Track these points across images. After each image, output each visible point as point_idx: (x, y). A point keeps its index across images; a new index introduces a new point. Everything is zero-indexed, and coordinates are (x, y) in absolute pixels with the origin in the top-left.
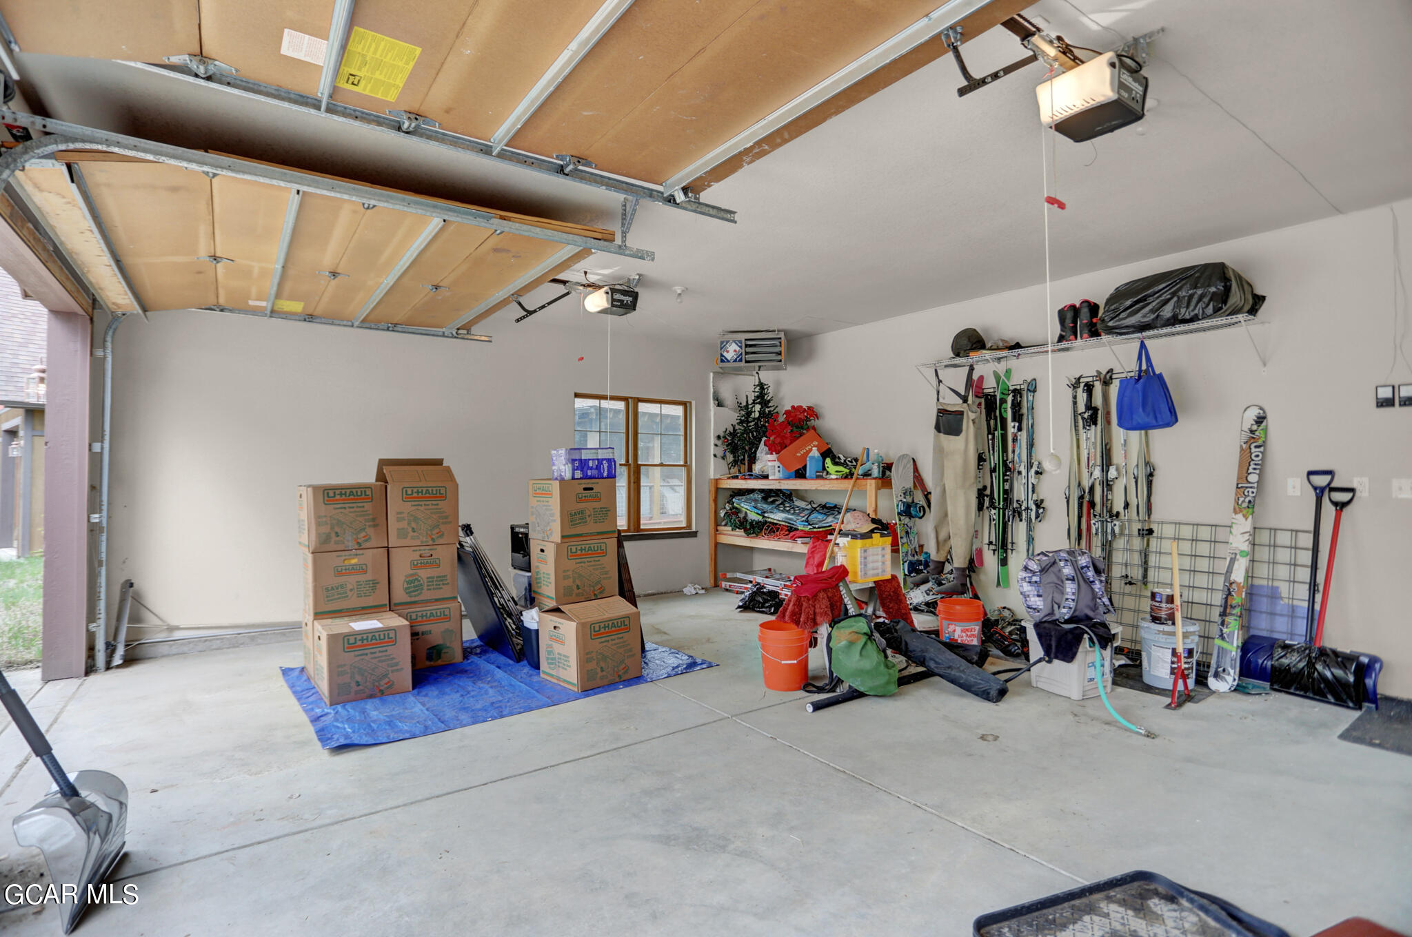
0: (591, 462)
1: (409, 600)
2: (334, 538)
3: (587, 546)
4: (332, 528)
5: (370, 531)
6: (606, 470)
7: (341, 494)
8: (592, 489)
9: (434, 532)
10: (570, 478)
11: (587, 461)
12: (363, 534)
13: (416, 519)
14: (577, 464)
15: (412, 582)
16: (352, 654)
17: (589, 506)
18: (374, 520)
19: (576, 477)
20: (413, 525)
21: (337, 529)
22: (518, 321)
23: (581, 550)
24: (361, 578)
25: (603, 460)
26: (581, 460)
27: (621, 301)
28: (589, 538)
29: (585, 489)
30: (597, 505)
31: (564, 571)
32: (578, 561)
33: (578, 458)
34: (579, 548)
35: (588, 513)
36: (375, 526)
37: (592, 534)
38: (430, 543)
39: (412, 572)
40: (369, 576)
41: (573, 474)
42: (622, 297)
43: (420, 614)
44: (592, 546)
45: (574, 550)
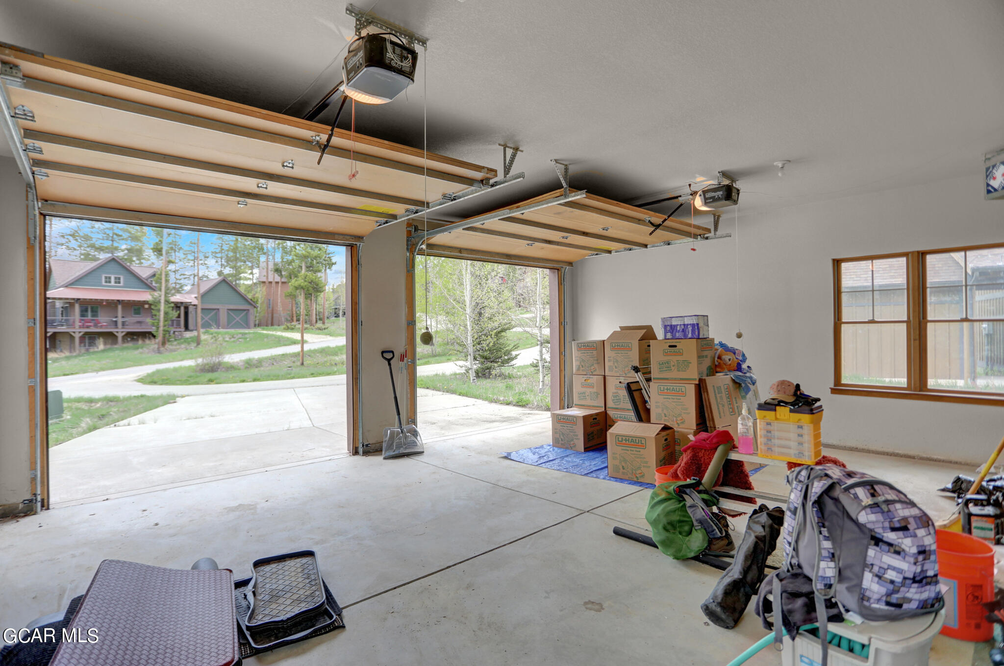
0: (679, 326)
1: (614, 406)
2: (581, 368)
3: (672, 387)
4: (580, 363)
5: (596, 366)
6: (690, 332)
7: (584, 346)
8: (675, 346)
9: (626, 369)
10: (664, 338)
11: (676, 326)
12: (593, 367)
13: (617, 361)
14: (668, 328)
15: (616, 396)
16: (560, 425)
17: (674, 359)
18: (597, 360)
19: (667, 338)
20: (616, 364)
21: (582, 364)
22: (651, 234)
23: (667, 389)
24: (591, 390)
25: (688, 325)
26: (671, 325)
27: (713, 198)
28: (673, 382)
29: (670, 346)
30: (680, 358)
31: (656, 403)
32: (665, 397)
33: (669, 324)
34: (666, 387)
35: (672, 364)
36: (598, 363)
37: (675, 379)
38: (624, 375)
39: (615, 391)
40: (595, 390)
41: (665, 336)
42: (713, 194)
43: (619, 416)
44: (675, 387)
45: (662, 389)
